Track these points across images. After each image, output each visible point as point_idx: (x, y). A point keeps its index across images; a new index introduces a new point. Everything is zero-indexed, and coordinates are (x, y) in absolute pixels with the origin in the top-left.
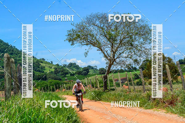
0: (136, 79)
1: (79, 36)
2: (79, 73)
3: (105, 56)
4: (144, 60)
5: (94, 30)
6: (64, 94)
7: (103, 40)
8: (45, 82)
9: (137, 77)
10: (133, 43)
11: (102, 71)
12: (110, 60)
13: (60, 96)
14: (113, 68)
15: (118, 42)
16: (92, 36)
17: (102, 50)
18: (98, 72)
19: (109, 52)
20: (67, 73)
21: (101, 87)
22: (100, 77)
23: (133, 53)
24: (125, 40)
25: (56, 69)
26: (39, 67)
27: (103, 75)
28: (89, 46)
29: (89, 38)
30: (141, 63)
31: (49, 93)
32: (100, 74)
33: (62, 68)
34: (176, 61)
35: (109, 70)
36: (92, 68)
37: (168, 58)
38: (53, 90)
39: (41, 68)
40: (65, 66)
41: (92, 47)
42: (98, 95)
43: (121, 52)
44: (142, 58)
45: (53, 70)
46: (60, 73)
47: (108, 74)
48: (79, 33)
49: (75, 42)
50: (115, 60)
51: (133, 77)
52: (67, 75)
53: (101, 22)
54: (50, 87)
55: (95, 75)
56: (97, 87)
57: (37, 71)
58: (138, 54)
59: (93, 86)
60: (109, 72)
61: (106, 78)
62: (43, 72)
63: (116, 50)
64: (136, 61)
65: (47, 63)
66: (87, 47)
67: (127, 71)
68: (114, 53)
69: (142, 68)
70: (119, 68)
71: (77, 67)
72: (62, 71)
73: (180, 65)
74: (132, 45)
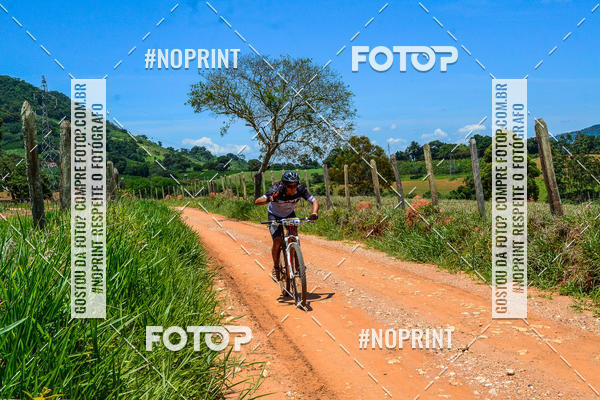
0: (315, 183)
1: (211, 97)
2: (211, 167)
3: (260, 137)
4: (331, 148)
5: (243, 88)
6: (179, 205)
7: (257, 106)
8: (146, 180)
9: (318, 179)
10: (313, 115)
11: (254, 166)
12: (268, 145)
13: (171, 208)
14: (274, 160)
15: (287, 112)
16: (238, 97)
17: (254, 126)
18: (246, 167)
19: (268, 130)
20: (189, 166)
21: (249, 194)
22: (248, 177)
23: (312, 135)
24: (299, 110)
25: (167, 156)
26: (135, 152)
27: (254, 173)
28: (231, 116)
29: (232, 102)
30: (326, 156)
31: (150, 200)
32: (250, 170)
33: (179, 155)
34: (390, 153)
35: (265, 165)
36: (236, 158)
37: (377, 147)
38: (160, 197)
39: (140, 153)
40: (185, 151)
41: (236, 118)
42: (243, 208)
43: (290, 130)
44: (328, 146)
45: (162, 158)
46: (175, 165)
47: (264, 170)
48: (212, 91)
49: (204, 108)
50: (278, 145)
51: (311, 179)
52: (188, 170)
53: (255, 73)
54: (154, 190)
55: (239, 171)
56: (241, 195)
57: (131, 159)
58: (322, 136)
59: (234, 191)
60: (266, 167)
61: (259, 178)
62: (143, 161)
63: (282, 127)
64: (316, 149)
65: (150, 144)
66: (227, 119)
67: (300, 168)
68: (278, 132)
69: (328, 163)
70: (283, 160)
71: (208, 155)
72: (179, 162)
73: (396, 162)
74: (310, 119)
